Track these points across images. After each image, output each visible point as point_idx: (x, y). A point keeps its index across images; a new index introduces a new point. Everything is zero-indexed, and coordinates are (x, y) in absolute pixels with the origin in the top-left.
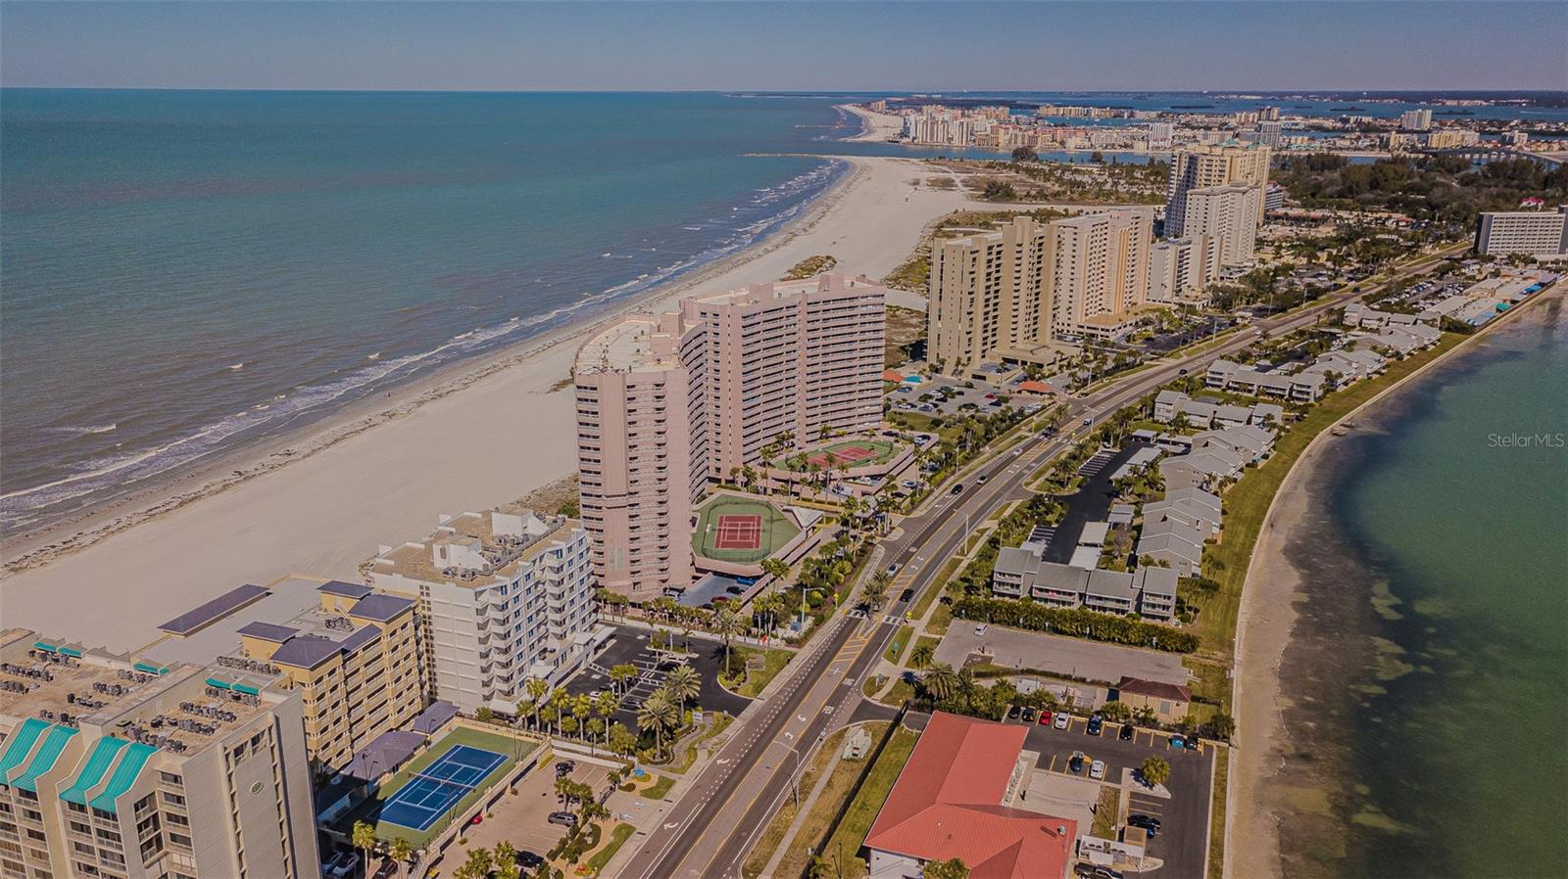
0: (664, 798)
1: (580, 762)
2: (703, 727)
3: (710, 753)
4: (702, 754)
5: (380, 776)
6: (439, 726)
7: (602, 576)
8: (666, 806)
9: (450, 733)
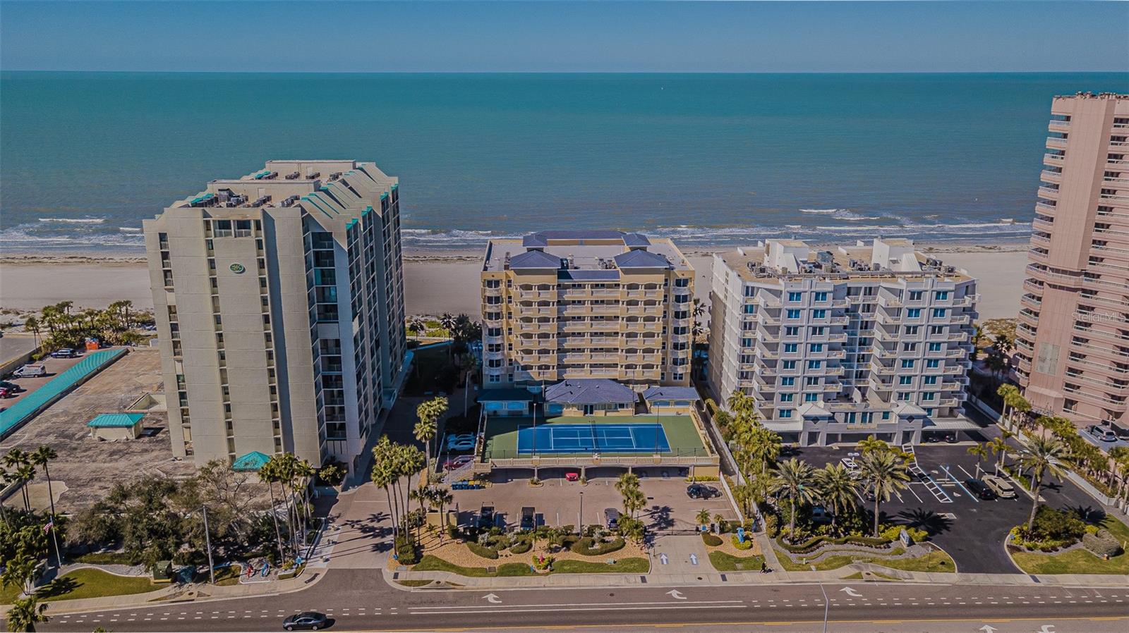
0: (723, 573)
2: (900, 552)
3: (857, 577)
4: (845, 571)
5: (568, 406)
6: (667, 404)
7: (1027, 374)
8: (713, 578)
9: (675, 414)
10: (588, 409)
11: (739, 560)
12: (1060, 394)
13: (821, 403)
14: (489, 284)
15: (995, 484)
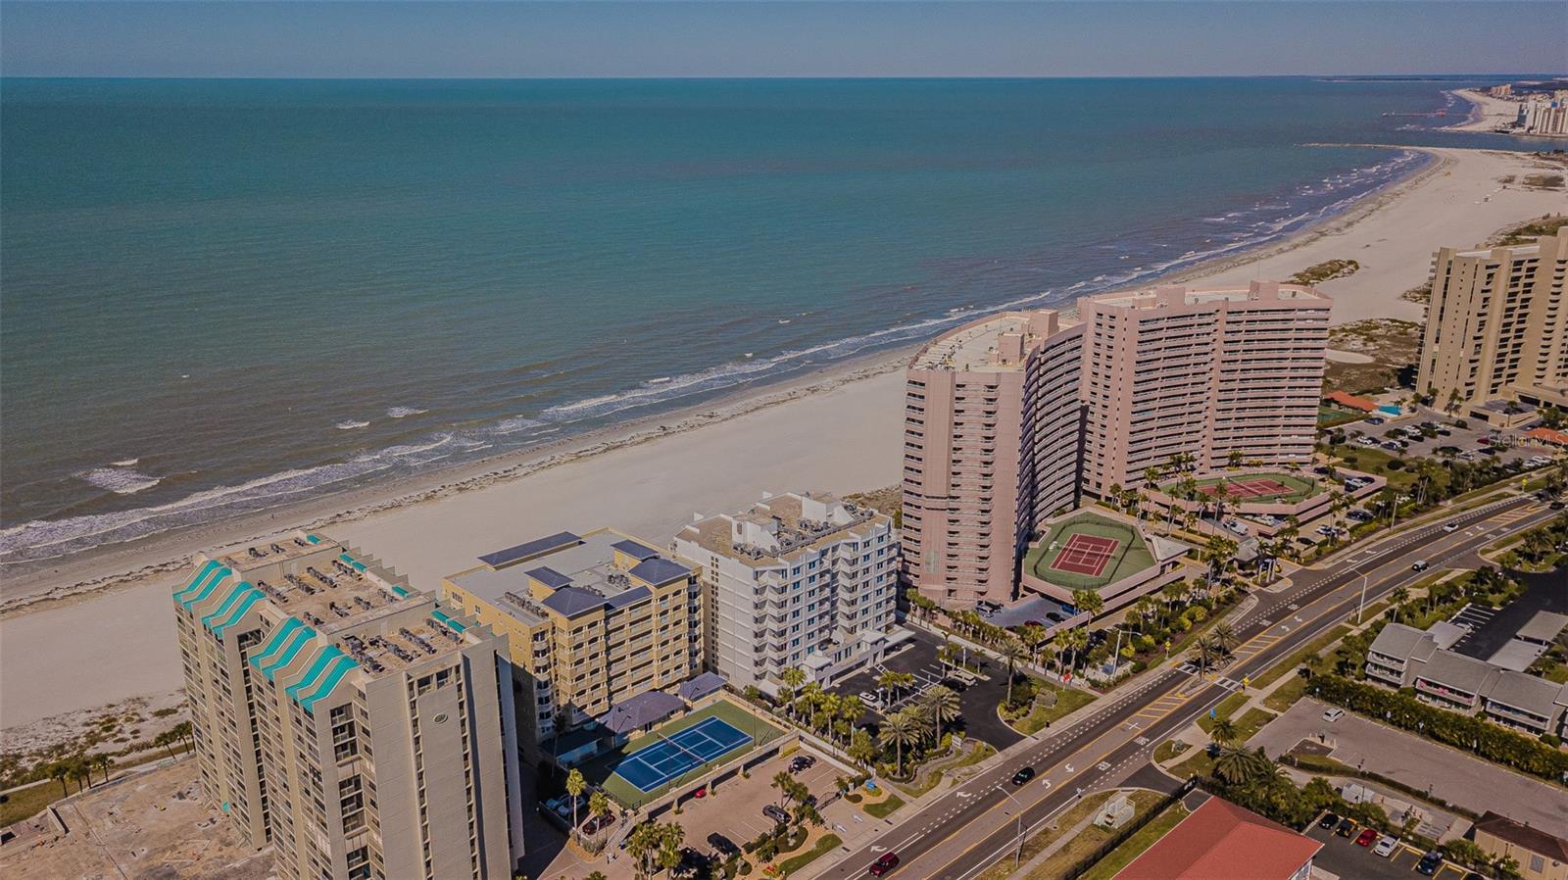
0: (886, 818)
1: (821, 760)
2: (960, 753)
3: (955, 782)
4: (946, 781)
5: (632, 731)
6: (703, 696)
7: (917, 576)
8: (883, 827)
9: (711, 704)
10: (647, 727)
11: (884, 805)
12: (942, 587)
13: (818, 652)
14: (535, 638)
15: (961, 677)
